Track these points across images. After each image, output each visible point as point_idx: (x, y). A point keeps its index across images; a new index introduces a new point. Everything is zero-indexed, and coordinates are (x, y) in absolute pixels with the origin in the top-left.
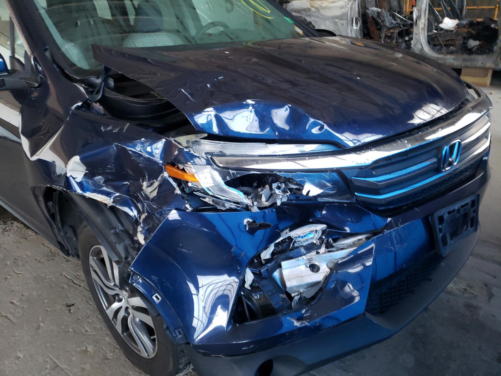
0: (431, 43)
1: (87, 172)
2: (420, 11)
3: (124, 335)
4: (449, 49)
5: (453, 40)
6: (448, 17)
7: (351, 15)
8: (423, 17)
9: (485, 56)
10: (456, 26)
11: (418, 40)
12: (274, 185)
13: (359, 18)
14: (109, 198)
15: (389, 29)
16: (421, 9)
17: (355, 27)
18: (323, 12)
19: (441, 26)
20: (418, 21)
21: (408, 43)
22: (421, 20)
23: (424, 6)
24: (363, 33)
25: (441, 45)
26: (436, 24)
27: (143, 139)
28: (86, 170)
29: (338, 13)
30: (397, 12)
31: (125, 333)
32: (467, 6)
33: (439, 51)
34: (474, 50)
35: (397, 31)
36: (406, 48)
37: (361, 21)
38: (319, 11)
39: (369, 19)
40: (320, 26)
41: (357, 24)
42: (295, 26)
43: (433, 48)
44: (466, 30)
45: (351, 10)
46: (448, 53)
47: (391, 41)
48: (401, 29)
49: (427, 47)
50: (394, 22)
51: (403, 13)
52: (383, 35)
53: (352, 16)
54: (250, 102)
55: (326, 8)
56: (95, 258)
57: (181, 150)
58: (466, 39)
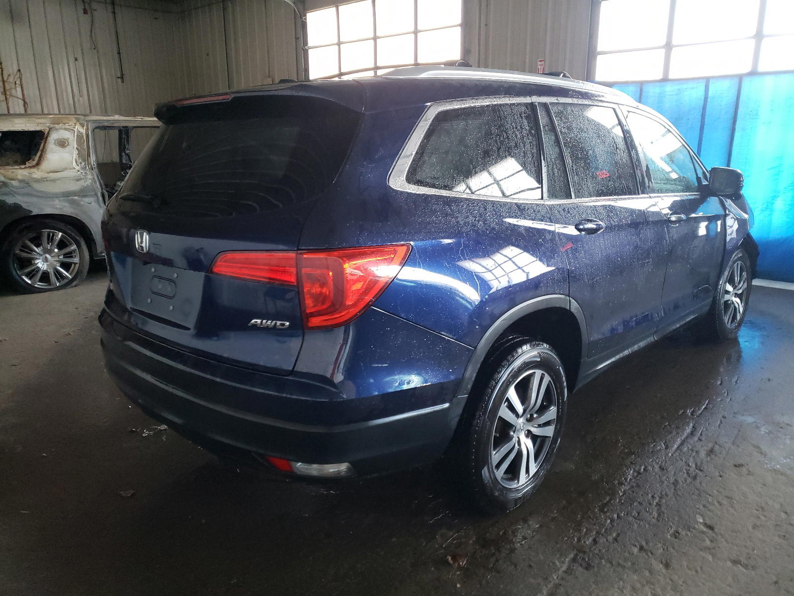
18: (36, 186)
29: (73, 187)
38: (30, 186)
40: (40, 209)
55: (43, 180)
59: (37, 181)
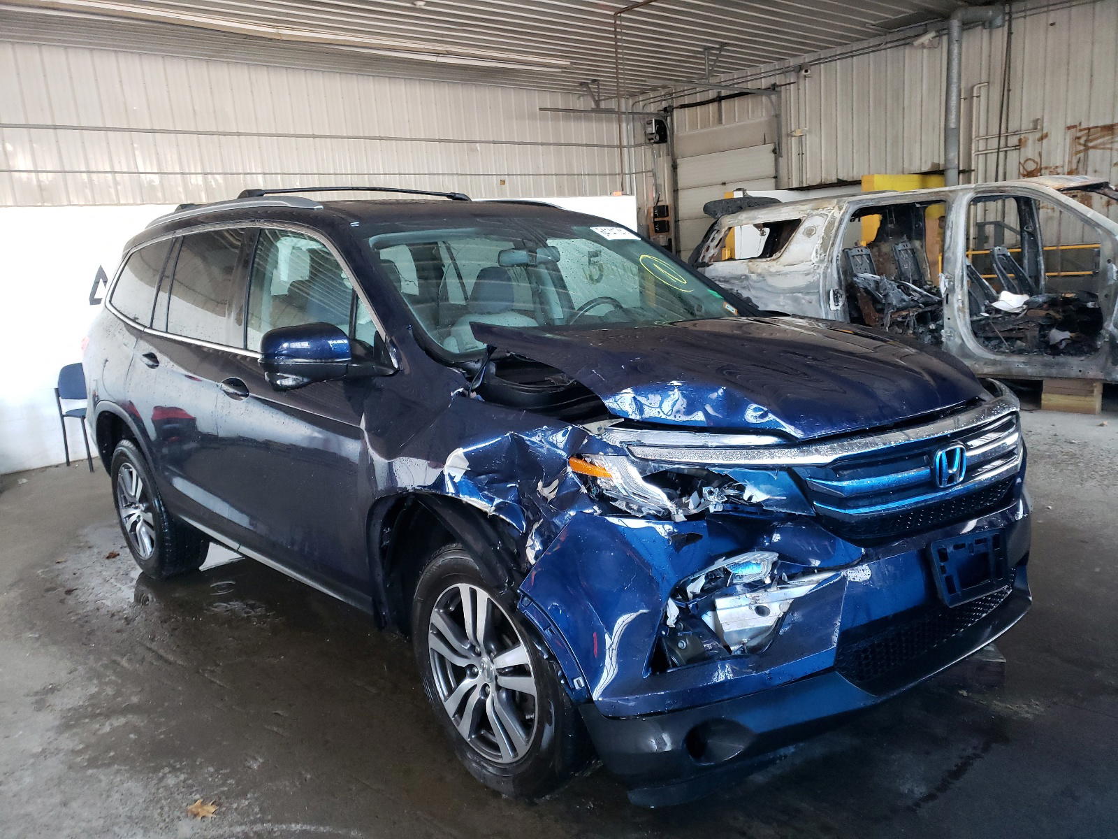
0: (981, 334)
1: (469, 469)
2: (951, 279)
3: (471, 738)
4: (1015, 346)
5: (1019, 329)
6: (1009, 290)
7: (824, 285)
8: (958, 289)
9: (1083, 358)
10: (1025, 306)
11: (954, 330)
12: (705, 490)
13: (840, 291)
14: (490, 506)
15: (899, 310)
16: (954, 275)
17: (833, 307)
18: (770, 280)
19: (996, 305)
20: (949, 297)
21: (936, 334)
22: (955, 295)
23: (958, 272)
24: (850, 316)
25: (997, 338)
26: (987, 302)
27: (545, 427)
28: (468, 467)
29: (801, 282)
30: (911, 281)
31: (474, 734)
32: (1047, 270)
33: (997, 349)
34: (1062, 346)
35: (913, 314)
36: (932, 344)
37: (844, 297)
38: (765, 280)
39: (860, 292)
40: (766, 305)
41: (836, 300)
42: (725, 303)
43: (984, 342)
44: (1043, 313)
45: (825, 277)
46: (1013, 352)
47: (905, 332)
48: (920, 310)
49: (972, 342)
50: (905, 297)
51: (926, 282)
52: (888, 320)
53: (827, 288)
54: (675, 383)
55: (778, 273)
56: (441, 611)
57: (591, 438)
58: (1044, 329)
59: (772, 274)
